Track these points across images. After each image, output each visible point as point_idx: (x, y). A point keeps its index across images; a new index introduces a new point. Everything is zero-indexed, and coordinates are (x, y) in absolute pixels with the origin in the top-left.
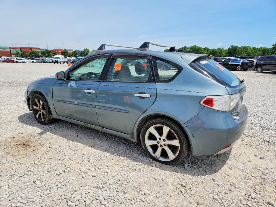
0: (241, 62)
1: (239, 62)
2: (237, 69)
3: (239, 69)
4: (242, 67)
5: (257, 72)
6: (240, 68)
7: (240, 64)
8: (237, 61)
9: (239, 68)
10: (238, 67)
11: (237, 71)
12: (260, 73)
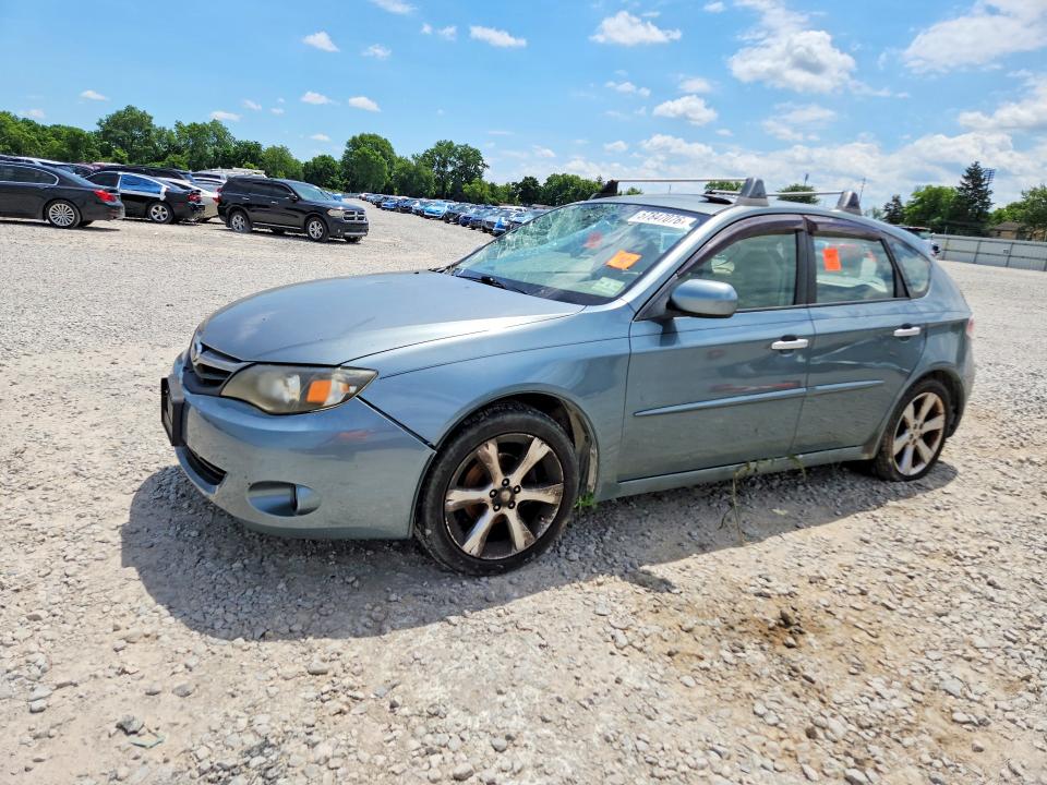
0: (164, 190)
1: (156, 189)
2: (155, 217)
3: (159, 218)
4: (171, 209)
5: (233, 230)
6: (166, 213)
7: (162, 197)
8: (148, 184)
9: (160, 213)
10: (153, 210)
11: (153, 221)
12: (243, 232)
